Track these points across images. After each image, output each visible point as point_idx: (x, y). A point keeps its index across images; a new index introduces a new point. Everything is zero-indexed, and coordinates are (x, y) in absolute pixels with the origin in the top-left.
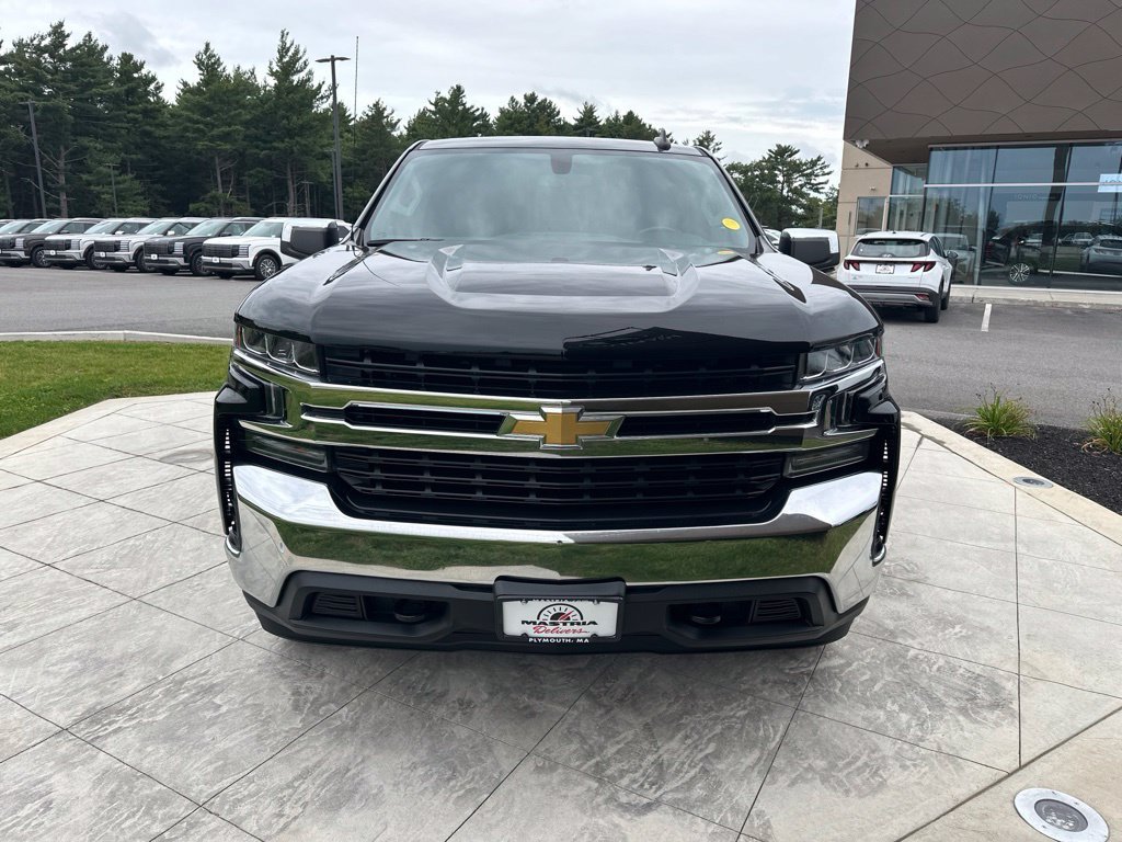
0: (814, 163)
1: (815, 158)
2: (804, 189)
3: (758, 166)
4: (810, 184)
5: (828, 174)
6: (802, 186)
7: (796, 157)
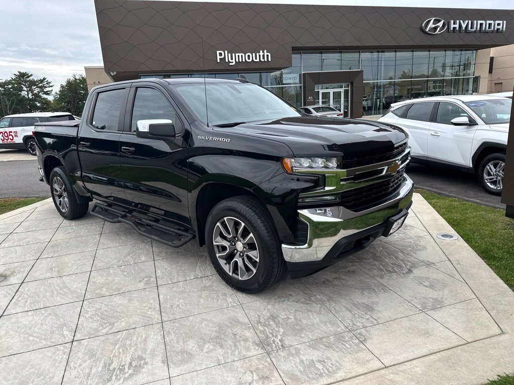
0: (42, 81)
1: (42, 78)
2: (40, 94)
3: (9, 83)
4: (43, 91)
5: (52, 86)
6: (39, 92)
7: (31, 78)
